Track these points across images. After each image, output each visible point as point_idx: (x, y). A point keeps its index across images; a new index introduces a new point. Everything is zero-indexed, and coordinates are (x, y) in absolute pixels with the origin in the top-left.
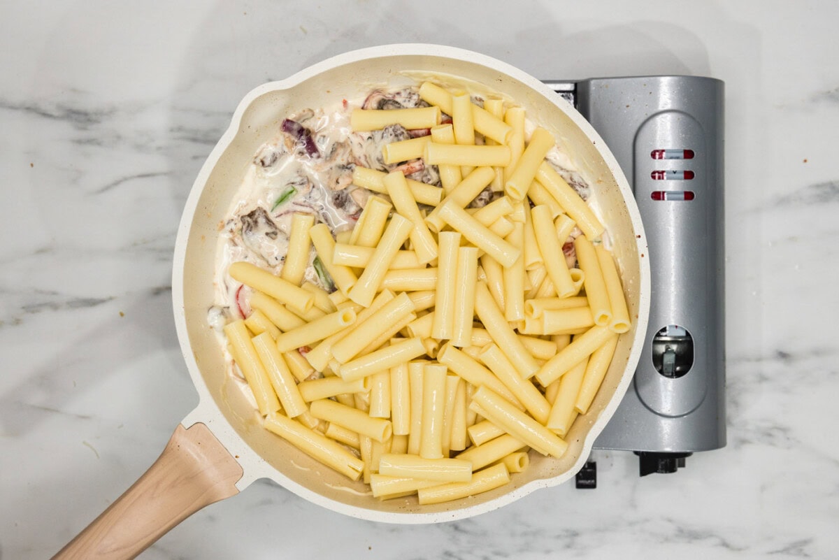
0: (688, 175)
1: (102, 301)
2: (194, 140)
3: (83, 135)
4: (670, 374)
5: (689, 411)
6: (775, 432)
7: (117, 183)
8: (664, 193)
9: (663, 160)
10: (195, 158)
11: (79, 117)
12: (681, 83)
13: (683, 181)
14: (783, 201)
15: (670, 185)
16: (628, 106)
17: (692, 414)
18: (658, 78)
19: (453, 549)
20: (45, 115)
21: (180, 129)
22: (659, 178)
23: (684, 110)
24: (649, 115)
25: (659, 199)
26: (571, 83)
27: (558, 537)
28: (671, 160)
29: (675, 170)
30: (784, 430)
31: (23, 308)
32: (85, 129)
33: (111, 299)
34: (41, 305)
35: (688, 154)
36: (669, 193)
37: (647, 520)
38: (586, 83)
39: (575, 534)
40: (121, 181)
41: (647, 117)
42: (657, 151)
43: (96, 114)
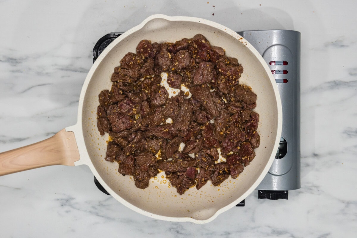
0: (285, 72)
1: (24, 139)
2: (62, 69)
3: (15, 68)
4: (277, 157)
5: (285, 173)
6: (313, 188)
7: (29, 89)
11: (12, 61)
12: (282, 33)
16: (260, 42)
18: (272, 31)
21: (56, 65)
24: (269, 46)
30: (317, 187)
32: (15, 66)
33: (28, 138)
35: (285, 63)
36: (277, 80)
37: (259, 227)
38: (242, 33)
40: (31, 88)
41: (268, 47)
42: (272, 62)
43: (20, 60)
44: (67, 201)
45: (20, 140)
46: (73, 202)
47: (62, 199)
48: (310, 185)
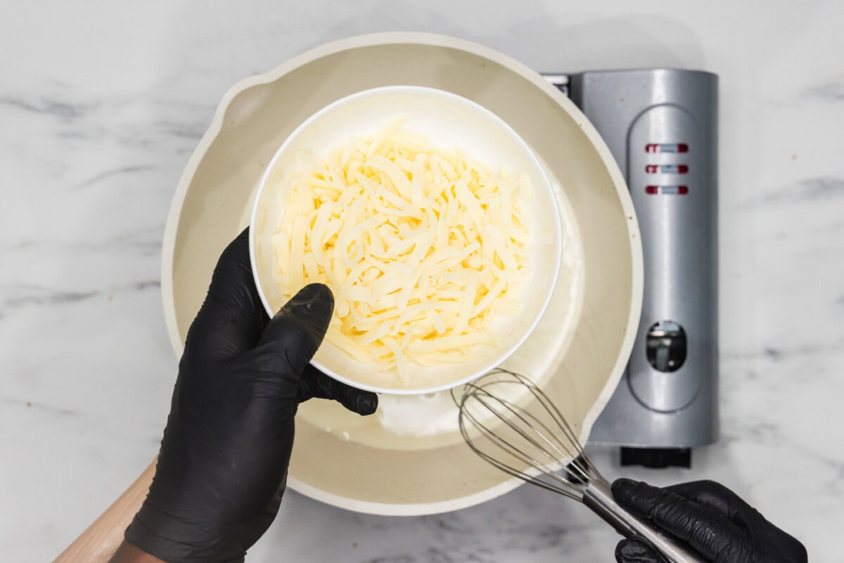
0: (683, 169)
1: (86, 296)
2: (180, 134)
3: (68, 128)
4: (664, 369)
5: (683, 406)
6: (763, 430)
8: (657, 187)
9: (657, 154)
10: (181, 152)
11: (63, 110)
12: (675, 77)
13: (677, 175)
14: (772, 198)
15: (663, 179)
16: (622, 100)
17: (685, 410)
18: (653, 71)
19: (439, 545)
20: (29, 108)
21: (166, 123)
22: (653, 172)
23: (678, 103)
25: (653, 193)
26: (565, 76)
27: (545, 534)
28: (665, 154)
29: (669, 164)
30: (772, 428)
31: (7, 302)
32: (69, 122)
33: (94, 294)
34: (24, 300)
35: (683, 148)
36: (663, 187)
38: (580, 77)
39: (560, 531)
40: (106, 175)
41: (641, 111)
42: (651, 145)
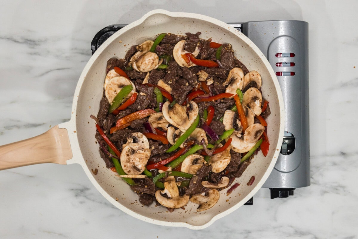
0: (292, 64)
1: (40, 125)
2: (82, 54)
4: (285, 153)
5: (294, 169)
6: (339, 188)
7: (47, 72)
8: (281, 72)
9: (281, 58)
11: (31, 42)
12: (289, 23)
13: (290, 67)
14: (344, 85)
15: (284, 69)
16: (265, 34)
17: (294, 171)
18: (278, 21)
20: (15, 41)
21: (76, 49)
22: (280, 66)
23: (290, 35)
24: (275, 37)
25: (279, 75)
26: (240, 24)
27: (242, 233)
28: (284, 58)
29: (286, 62)
30: (343, 187)
31: (5, 127)
32: (33, 48)
33: (44, 124)
34: (12, 126)
35: (292, 55)
36: (284, 72)
37: (281, 226)
38: (247, 24)
39: (249, 232)
40: (49, 71)
41: (274, 39)
42: (279, 54)
43: (39, 41)
44: (82, 191)
45: (35, 126)
46: (87, 192)
47: (76, 190)
48: (336, 185)
